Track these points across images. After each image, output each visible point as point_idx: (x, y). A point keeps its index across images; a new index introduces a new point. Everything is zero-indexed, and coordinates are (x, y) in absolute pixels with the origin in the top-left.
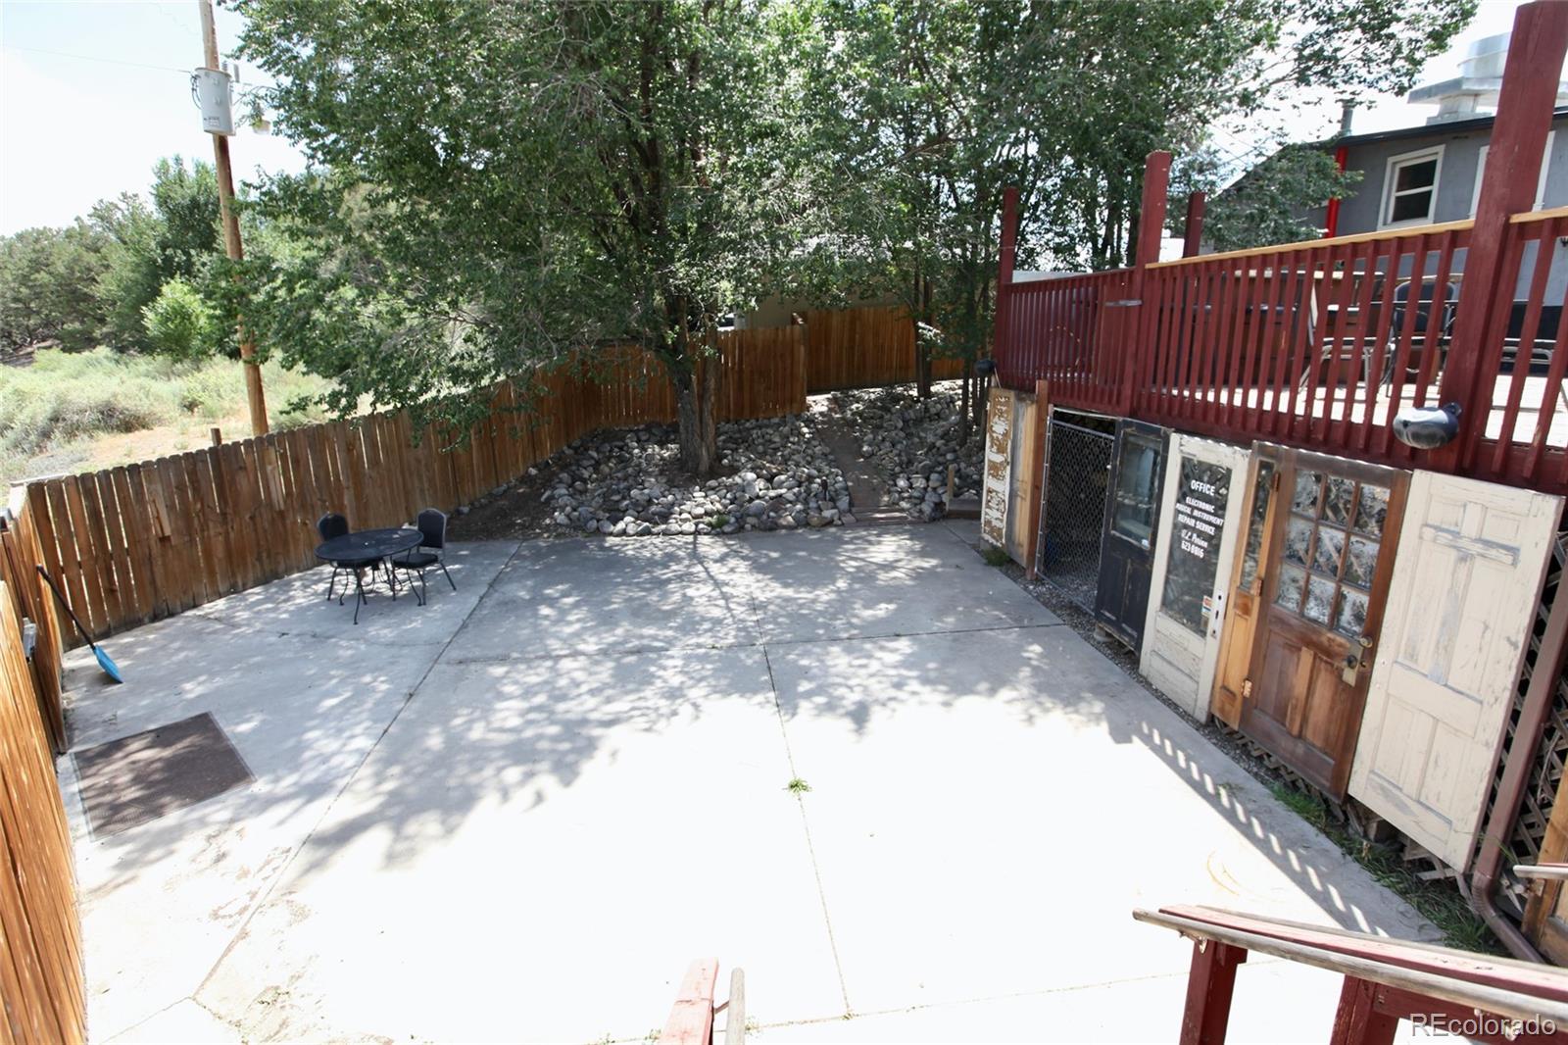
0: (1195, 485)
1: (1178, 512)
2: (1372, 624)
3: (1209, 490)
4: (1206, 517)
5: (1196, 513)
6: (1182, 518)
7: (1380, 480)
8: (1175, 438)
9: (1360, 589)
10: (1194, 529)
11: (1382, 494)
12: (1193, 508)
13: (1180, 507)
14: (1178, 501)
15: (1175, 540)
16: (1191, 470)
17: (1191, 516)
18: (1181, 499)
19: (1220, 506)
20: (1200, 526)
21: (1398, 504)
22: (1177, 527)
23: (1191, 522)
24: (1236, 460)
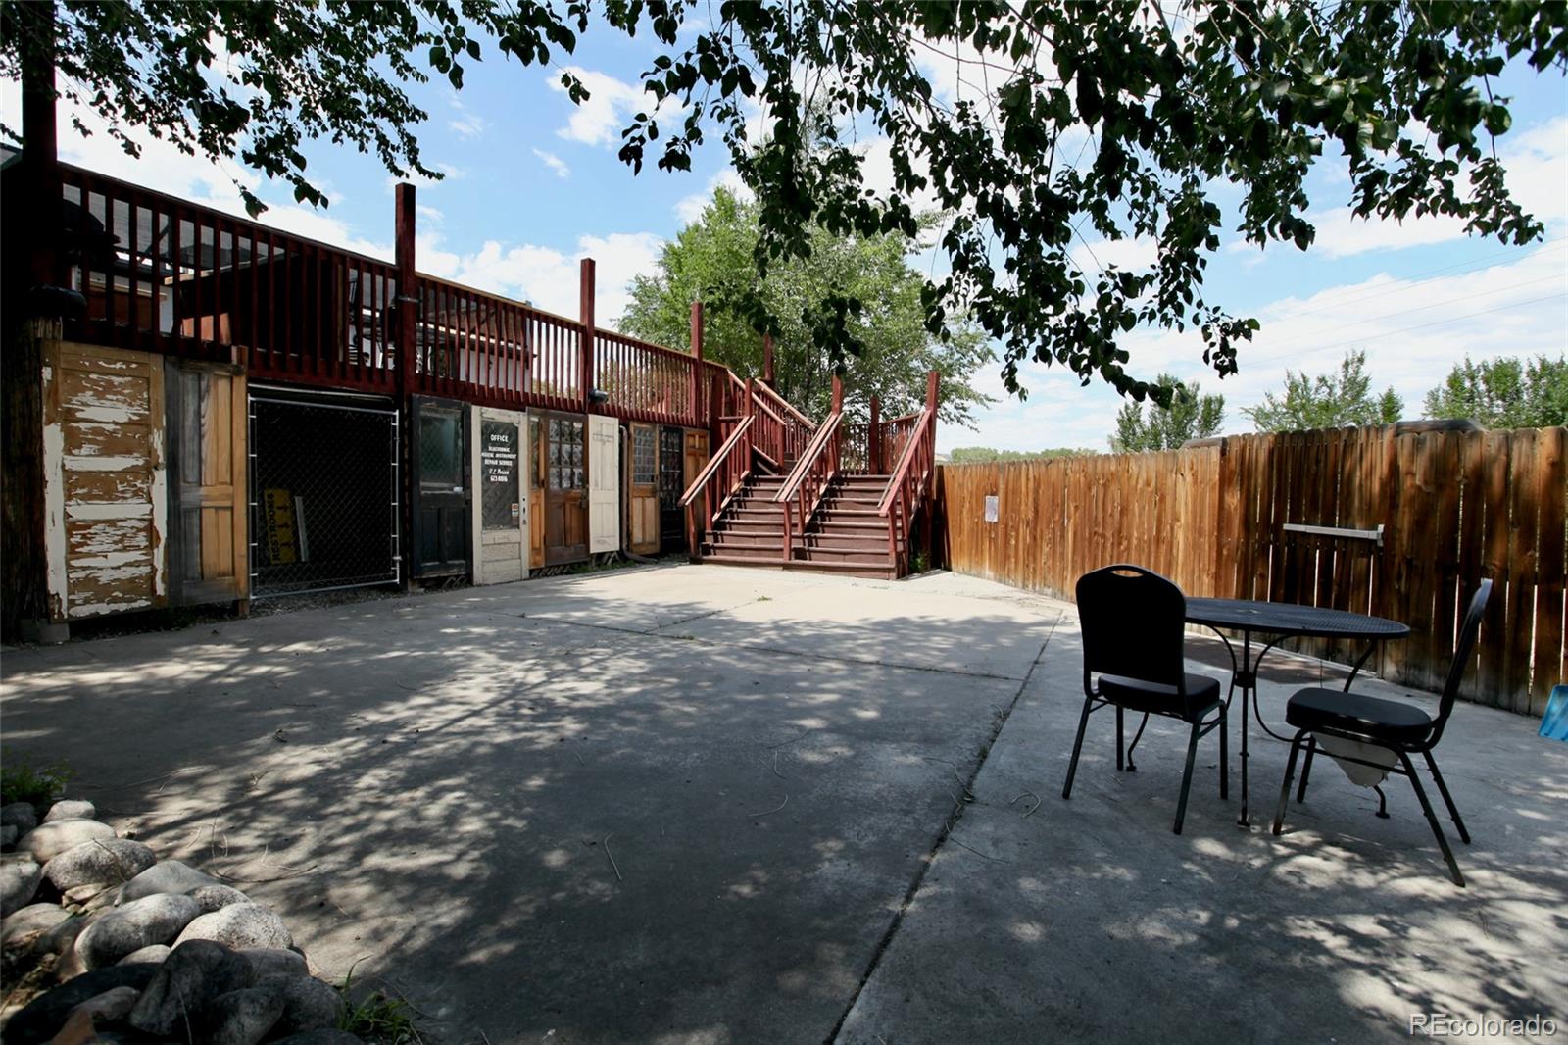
0: (494, 438)
1: (483, 458)
2: (585, 479)
3: (504, 439)
4: (504, 456)
5: (497, 455)
6: (487, 462)
7: (578, 420)
8: (475, 410)
9: (578, 467)
10: (497, 467)
11: (578, 426)
12: (495, 453)
13: (485, 454)
14: (483, 451)
15: (486, 479)
16: (488, 429)
17: (494, 458)
18: (485, 448)
19: (514, 446)
20: (501, 463)
21: (585, 430)
22: (485, 468)
23: (496, 462)
24: (521, 420)
